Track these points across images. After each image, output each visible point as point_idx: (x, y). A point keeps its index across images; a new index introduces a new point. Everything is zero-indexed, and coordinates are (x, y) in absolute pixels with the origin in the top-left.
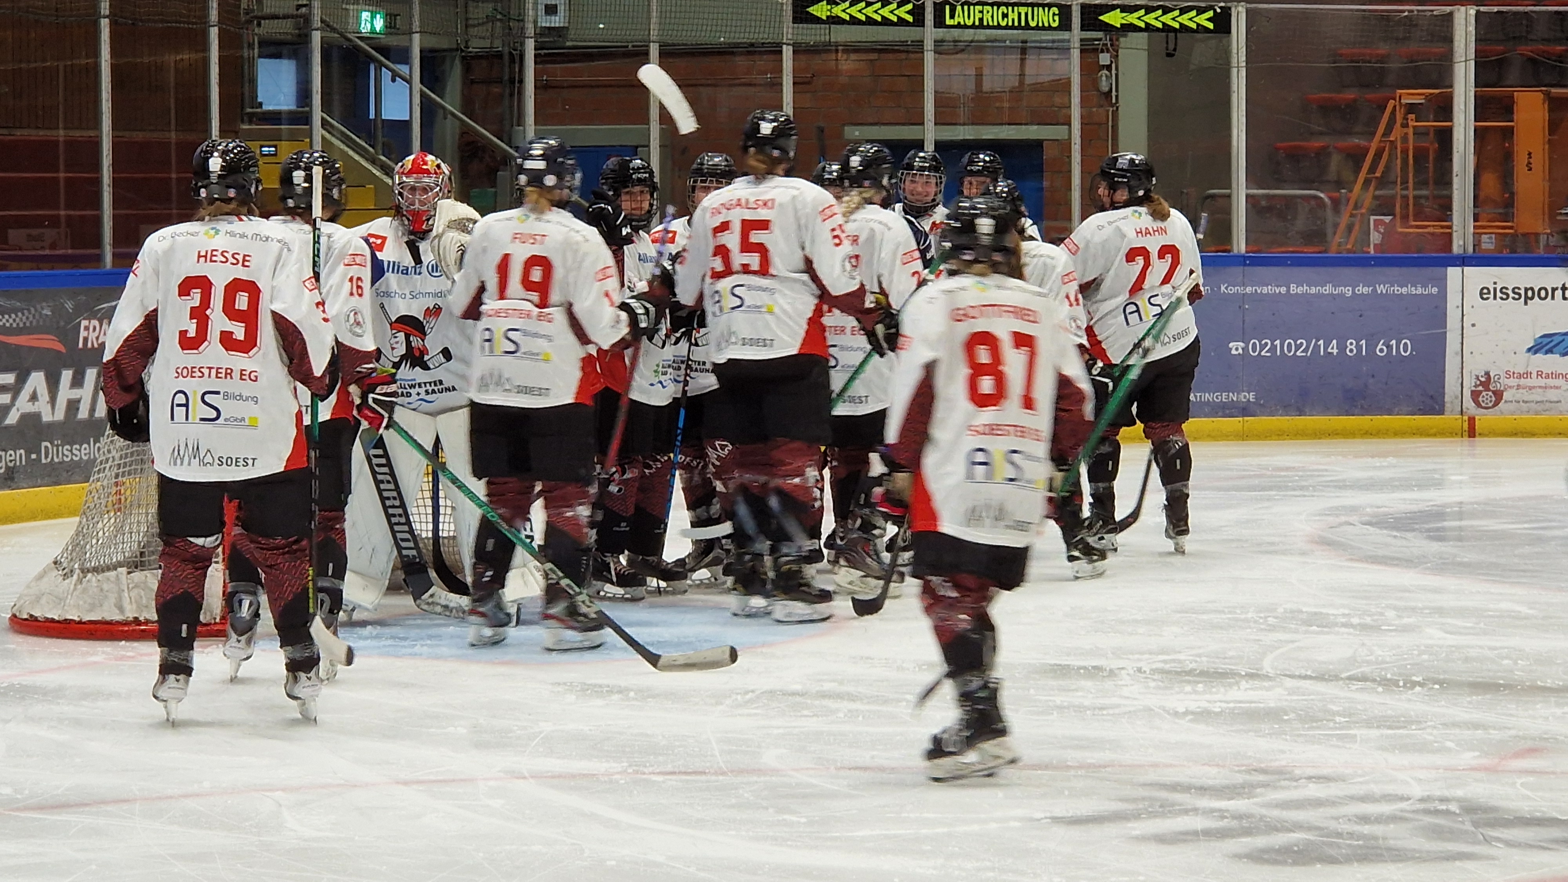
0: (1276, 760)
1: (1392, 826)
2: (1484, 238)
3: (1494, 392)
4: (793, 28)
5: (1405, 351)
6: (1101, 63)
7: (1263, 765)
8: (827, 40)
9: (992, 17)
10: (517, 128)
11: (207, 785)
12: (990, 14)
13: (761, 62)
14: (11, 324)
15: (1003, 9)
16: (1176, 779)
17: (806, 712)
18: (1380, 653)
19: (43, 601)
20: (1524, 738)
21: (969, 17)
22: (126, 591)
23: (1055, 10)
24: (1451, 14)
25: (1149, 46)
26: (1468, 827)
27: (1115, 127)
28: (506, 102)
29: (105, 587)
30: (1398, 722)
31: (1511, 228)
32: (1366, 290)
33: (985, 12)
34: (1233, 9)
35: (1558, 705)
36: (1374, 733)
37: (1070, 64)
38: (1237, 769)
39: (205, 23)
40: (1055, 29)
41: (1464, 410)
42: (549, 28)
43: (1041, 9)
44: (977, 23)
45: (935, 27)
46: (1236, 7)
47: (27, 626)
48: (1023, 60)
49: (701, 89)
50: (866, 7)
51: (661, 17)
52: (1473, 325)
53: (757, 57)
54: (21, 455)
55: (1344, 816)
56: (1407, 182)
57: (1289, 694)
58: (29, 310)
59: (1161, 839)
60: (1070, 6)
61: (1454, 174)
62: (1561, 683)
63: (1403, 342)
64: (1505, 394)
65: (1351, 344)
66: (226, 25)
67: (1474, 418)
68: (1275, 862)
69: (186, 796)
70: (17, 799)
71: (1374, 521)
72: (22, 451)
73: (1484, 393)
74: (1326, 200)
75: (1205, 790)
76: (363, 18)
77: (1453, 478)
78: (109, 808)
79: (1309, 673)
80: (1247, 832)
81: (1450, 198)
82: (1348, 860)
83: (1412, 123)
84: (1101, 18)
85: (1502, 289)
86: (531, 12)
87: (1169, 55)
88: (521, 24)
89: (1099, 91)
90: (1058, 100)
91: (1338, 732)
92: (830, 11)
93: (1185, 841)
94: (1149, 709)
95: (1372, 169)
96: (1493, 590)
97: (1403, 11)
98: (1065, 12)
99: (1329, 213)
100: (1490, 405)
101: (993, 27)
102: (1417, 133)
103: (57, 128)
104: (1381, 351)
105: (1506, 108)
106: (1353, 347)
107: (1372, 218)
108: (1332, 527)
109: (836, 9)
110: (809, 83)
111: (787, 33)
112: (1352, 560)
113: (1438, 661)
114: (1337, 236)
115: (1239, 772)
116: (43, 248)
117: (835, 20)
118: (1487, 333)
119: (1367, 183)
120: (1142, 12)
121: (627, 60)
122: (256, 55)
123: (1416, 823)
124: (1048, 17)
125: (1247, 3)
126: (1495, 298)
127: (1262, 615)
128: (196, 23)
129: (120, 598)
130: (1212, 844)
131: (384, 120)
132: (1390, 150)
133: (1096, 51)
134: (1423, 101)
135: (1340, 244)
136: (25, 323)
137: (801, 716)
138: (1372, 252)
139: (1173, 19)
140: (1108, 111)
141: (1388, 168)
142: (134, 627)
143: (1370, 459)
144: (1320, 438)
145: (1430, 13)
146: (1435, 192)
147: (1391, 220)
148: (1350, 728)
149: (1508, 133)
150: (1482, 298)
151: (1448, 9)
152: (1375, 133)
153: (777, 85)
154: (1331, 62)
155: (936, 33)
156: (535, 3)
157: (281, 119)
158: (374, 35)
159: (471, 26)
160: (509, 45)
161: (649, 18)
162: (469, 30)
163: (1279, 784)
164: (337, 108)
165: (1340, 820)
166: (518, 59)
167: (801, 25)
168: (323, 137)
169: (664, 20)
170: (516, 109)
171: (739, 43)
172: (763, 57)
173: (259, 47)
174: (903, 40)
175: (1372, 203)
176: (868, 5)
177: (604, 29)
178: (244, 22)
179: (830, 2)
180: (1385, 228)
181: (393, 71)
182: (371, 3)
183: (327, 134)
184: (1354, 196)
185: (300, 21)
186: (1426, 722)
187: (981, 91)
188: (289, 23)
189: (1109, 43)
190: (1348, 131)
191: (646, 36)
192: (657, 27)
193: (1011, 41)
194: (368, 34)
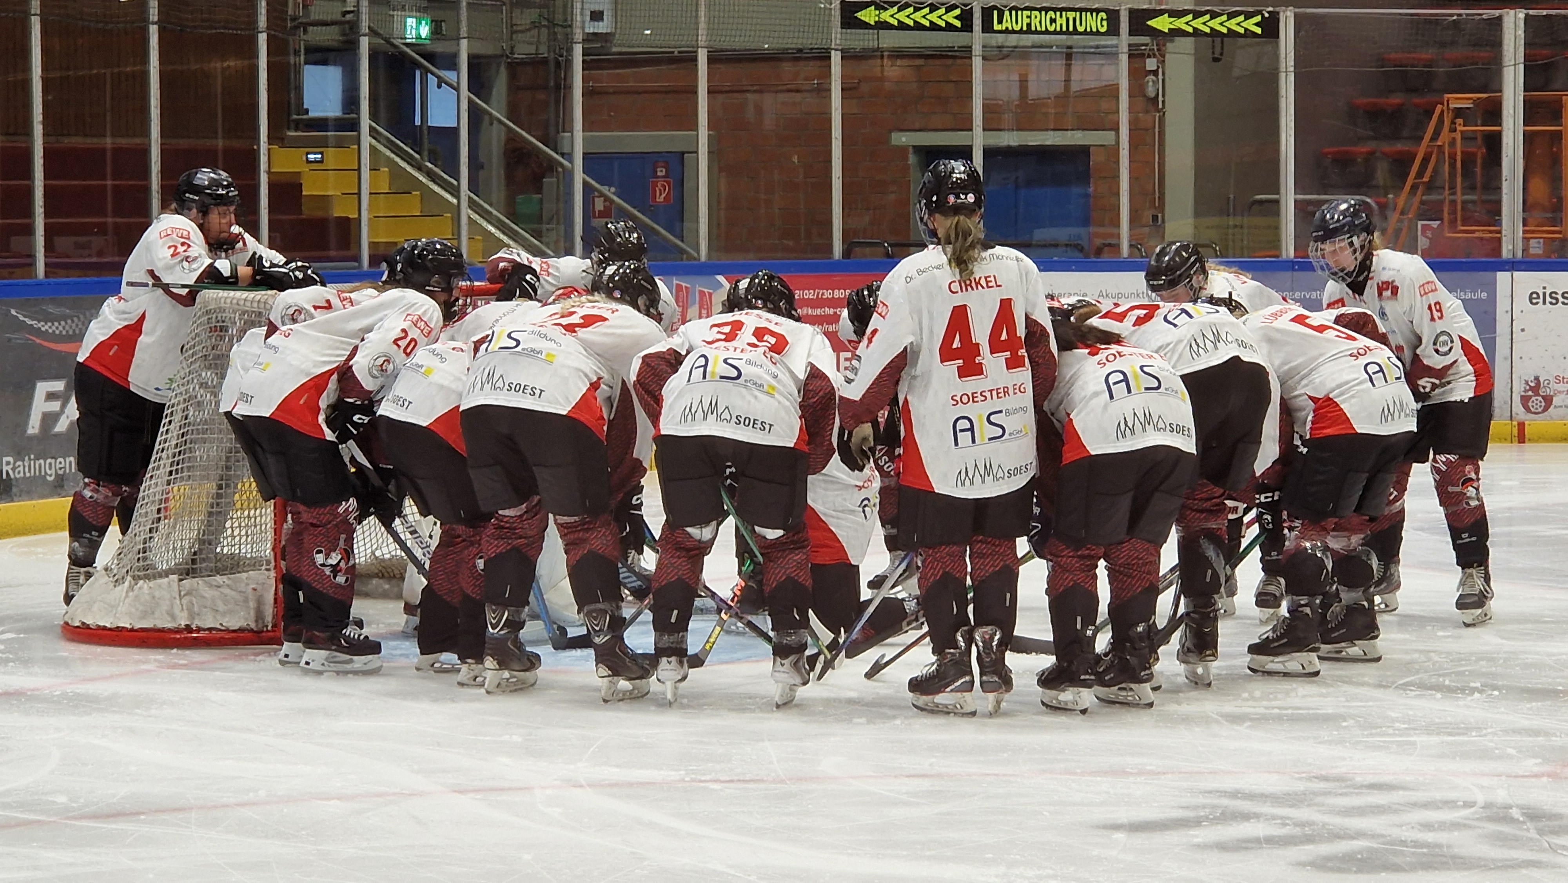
0: (1336, 767)
1: (1456, 833)
2: (1532, 242)
3: (1543, 397)
4: (841, 33)
6: (1148, 68)
7: (1323, 773)
8: (876, 46)
9: (1040, 22)
10: (562, 134)
11: (262, 793)
12: (1038, 19)
13: (811, 68)
14: (61, 332)
15: (1051, 14)
16: (1237, 786)
18: (1437, 659)
19: (95, 607)
21: (1017, 23)
22: (178, 598)
23: (1103, 15)
24: (1500, 18)
25: (1196, 51)
26: (1533, 834)
27: (1161, 133)
28: (552, 108)
29: (157, 594)
30: (1458, 728)
31: (1560, 232)
33: (1033, 17)
34: (1281, 14)
36: (1435, 739)
37: (1118, 71)
38: (1297, 776)
39: (254, 29)
40: (1103, 34)
41: (1514, 415)
42: (595, 34)
43: (1089, 14)
44: (1025, 28)
45: (983, 32)
46: (1284, 12)
47: (79, 634)
48: (1068, 66)
49: (749, 95)
50: (914, 12)
51: (709, 23)
52: (1523, 330)
53: (802, 63)
54: (70, 463)
55: (1408, 824)
56: (1455, 188)
57: (1347, 701)
58: (78, 317)
59: (1222, 847)
60: (1118, 11)
61: (1504, 179)
64: (1554, 399)
66: (275, 31)
67: (1524, 424)
68: (1340, 870)
69: (242, 805)
70: (72, 807)
72: (72, 459)
73: (1533, 398)
74: (1373, 204)
75: (1267, 796)
76: (408, 24)
77: (1504, 483)
78: (166, 817)
80: (1309, 839)
81: (1499, 202)
82: (1413, 868)
83: (1460, 128)
84: (1149, 23)
85: (1551, 293)
86: (579, 18)
87: (1216, 60)
88: (569, 30)
89: (1145, 96)
90: (1104, 105)
91: (1398, 739)
92: (878, 16)
93: (1247, 848)
94: (1206, 716)
95: (1420, 174)
96: (1548, 596)
97: (1452, 15)
98: (1113, 17)
100: (1540, 410)
101: (1041, 33)
102: (1465, 137)
103: (105, 136)
105: (1555, 113)
107: (1420, 223)
109: (884, 14)
110: (856, 88)
111: (836, 38)
113: (1496, 667)
115: (1300, 779)
116: (90, 256)
117: (883, 25)
118: (1536, 338)
119: (1414, 187)
120: (1190, 17)
121: (674, 66)
122: (302, 62)
123: (1480, 831)
124: (1096, 23)
125: (1295, 7)
126: (1544, 303)
128: (245, 29)
129: (172, 605)
130: (1275, 852)
131: (430, 127)
132: (1438, 155)
133: (1143, 56)
134: (1471, 106)
136: (74, 331)
137: (859, 723)
139: (1221, 24)
140: (1154, 117)
141: (1435, 171)
142: (185, 635)
145: (1479, 17)
146: (1483, 197)
147: (1439, 225)
148: (1409, 735)
149: (1557, 137)
150: (1532, 303)
151: (1497, 13)
152: (1422, 138)
153: (824, 91)
154: (1377, 67)
155: (984, 38)
156: (582, 9)
157: (327, 126)
158: (420, 41)
159: (516, 32)
160: (554, 51)
161: (697, 24)
162: (514, 36)
163: (1340, 791)
164: (383, 114)
165: (1404, 828)
166: (564, 65)
167: (849, 31)
168: (370, 145)
169: (711, 26)
170: (561, 116)
171: (787, 49)
172: (811, 63)
173: (306, 54)
174: (950, 45)
175: (1419, 208)
176: (917, 10)
177: (651, 34)
178: (291, 28)
179: (879, 7)
180: (1432, 234)
181: (438, 77)
182: (419, 10)
183: (374, 142)
184: (1401, 202)
185: (347, 26)
186: (1486, 729)
187: (1027, 97)
188: (335, 29)
189: (1155, 48)
190: (1395, 136)
191: (694, 43)
192: (705, 33)
193: (1057, 47)
194: (414, 40)
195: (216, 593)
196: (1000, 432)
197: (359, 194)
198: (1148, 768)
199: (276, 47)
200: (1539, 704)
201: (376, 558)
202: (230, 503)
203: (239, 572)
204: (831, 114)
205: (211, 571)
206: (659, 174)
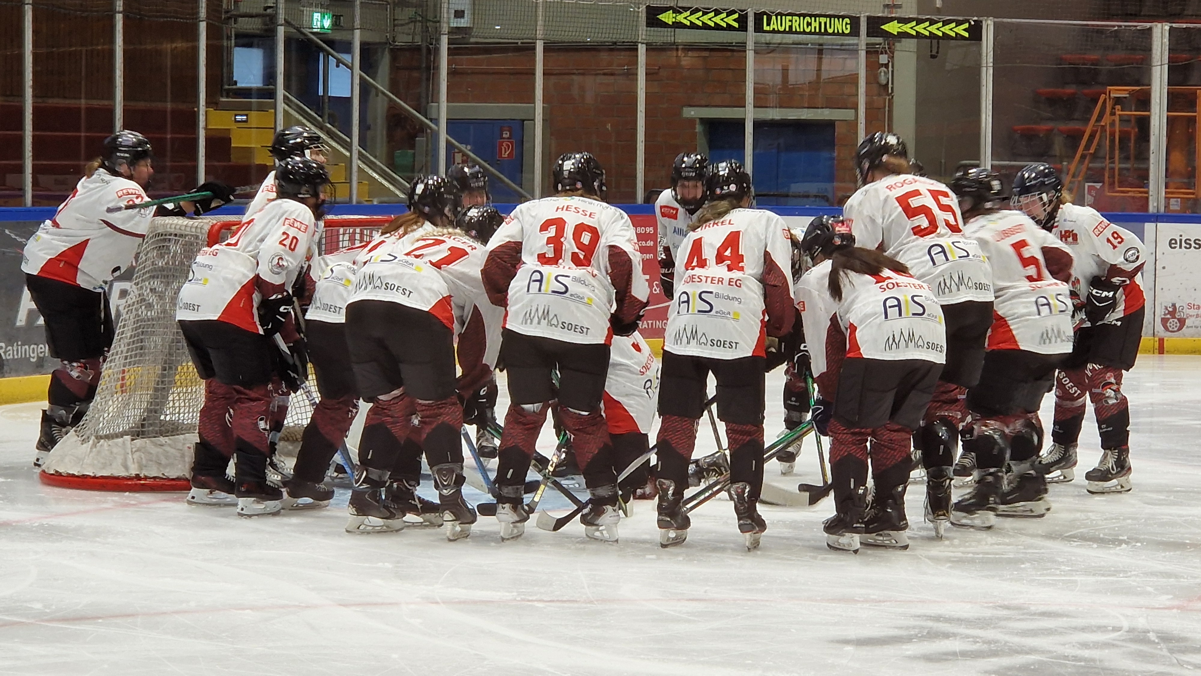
0: (1016, 599)
1: (1107, 651)
2: (1172, 201)
3: (1179, 320)
4: (647, 31)
6: (881, 62)
7: (1006, 603)
8: (673, 41)
9: (799, 25)
10: (431, 104)
11: (193, 604)
12: (798, 22)
13: (622, 57)
15: (808, 19)
16: (939, 612)
18: (1094, 517)
19: (67, 460)
21: (781, 25)
22: (130, 453)
23: (847, 20)
24: (1150, 29)
25: (918, 49)
26: (1165, 652)
27: (890, 111)
28: (424, 84)
29: (115, 450)
30: (1109, 571)
31: (1193, 194)
33: (794, 21)
34: (984, 22)
36: (1091, 579)
37: (858, 63)
38: (986, 605)
39: (197, 18)
40: (847, 35)
41: (1156, 333)
42: (458, 28)
43: (836, 19)
44: (787, 29)
45: (755, 32)
46: (986, 20)
47: (54, 480)
48: (820, 59)
49: (574, 77)
50: (703, 16)
51: (545, 21)
52: (1164, 268)
53: (616, 53)
55: (1070, 643)
56: (1114, 158)
57: (1025, 548)
59: (929, 658)
60: (859, 18)
61: (1151, 152)
66: (213, 20)
67: (1163, 339)
69: (177, 612)
70: (46, 612)
73: (1171, 320)
75: (962, 620)
76: (315, 17)
77: (1148, 385)
78: (118, 621)
80: (994, 654)
81: (1147, 170)
83: (1118, 113)
84: (883, 27)
85: (1186, 240)
86: (445, 16)
87: (933, 57)
88: (438, 24)
89: (878, 83)
90: (847, 90)
91: (1063, 578)
92: (675, 18)
93: (946, 660)
94: (917, 559)
95: (1087, 147)
97: (1114, 26)
98: (855, 22)
100: (1176, 329)
101: (800, 33)
102: (1124, 120)
103: (80, 98)
105: (1191, 102)
107: (1087, 185)
109: (679, 16)
110: (657, 73)
111: (642, 34)
113: (1139, 524)
115: (988, 607)
117: (678, 25)
118: (1174, 274)
119: (1083, 157)
120: (914, 23)
121: (517, 54)
122: (233, 44)
123: (1125, 649)
124: (842, 26)
125: (995, 17)
126: (1181, 247)
128: (189, 19)
129: (125, 459)
130: (968, 662)
131: (330, 97)
132: (1101, 133)
133: (877, 53)
134: (1128, 95)
139: (938, 29)
140: (885, 99)
141: (1099, 145)
142: (135, 482)
145: (1134, 28)
146: (1135, 166)
147: (1101, 187)
148: (1072, 575)
149: (1192, 121)
150: (1171, 247)
151: (1148, 25)
152: (1089, 120)
153: (632, 75)
154: (1057, 64)
155: (756, 36)
156: (448, 8)
157: (252, 94)
158: (323, 31)
159: (398, 25)
160: (427, 40)
161: (536, 21)
162: (396, 29)
163: (1018, 617)
164: (294, 86)
165: (1067, 646)
166: (433, 52)
167: (652, 28)
168: (284, 110)
169: (547, 23)
170: (431, 90)
171: (605, 42)
172: (623, 53)
173: (235, 39)
174: (730, 41)
175: (1086, 173)
176: (705, 14)
177: (501, 29)
178: (225, 19)
179: (675, 11)
180: (1097, 192)
181: (337, 59)
182: (322, 7)
183: (287, 107)
184: (1073, 168)
185: (268, 19)
186: (1131, 572)
187: (788, 82)
188: (259, 21)
189: (887, 47)
190: (1069, 118)
191: (533, 35)
192: (542, 28)
193: (812, 44)
194: (319, 30)
195: (159, 450)
196: (708, 308)
198: (872, 597)
199: (213, 33)
200: (1172, 553)
202: (172, 381)
203: (178, 435)
204: (637, 93)
205: (157, 433)
206: (504, 136)
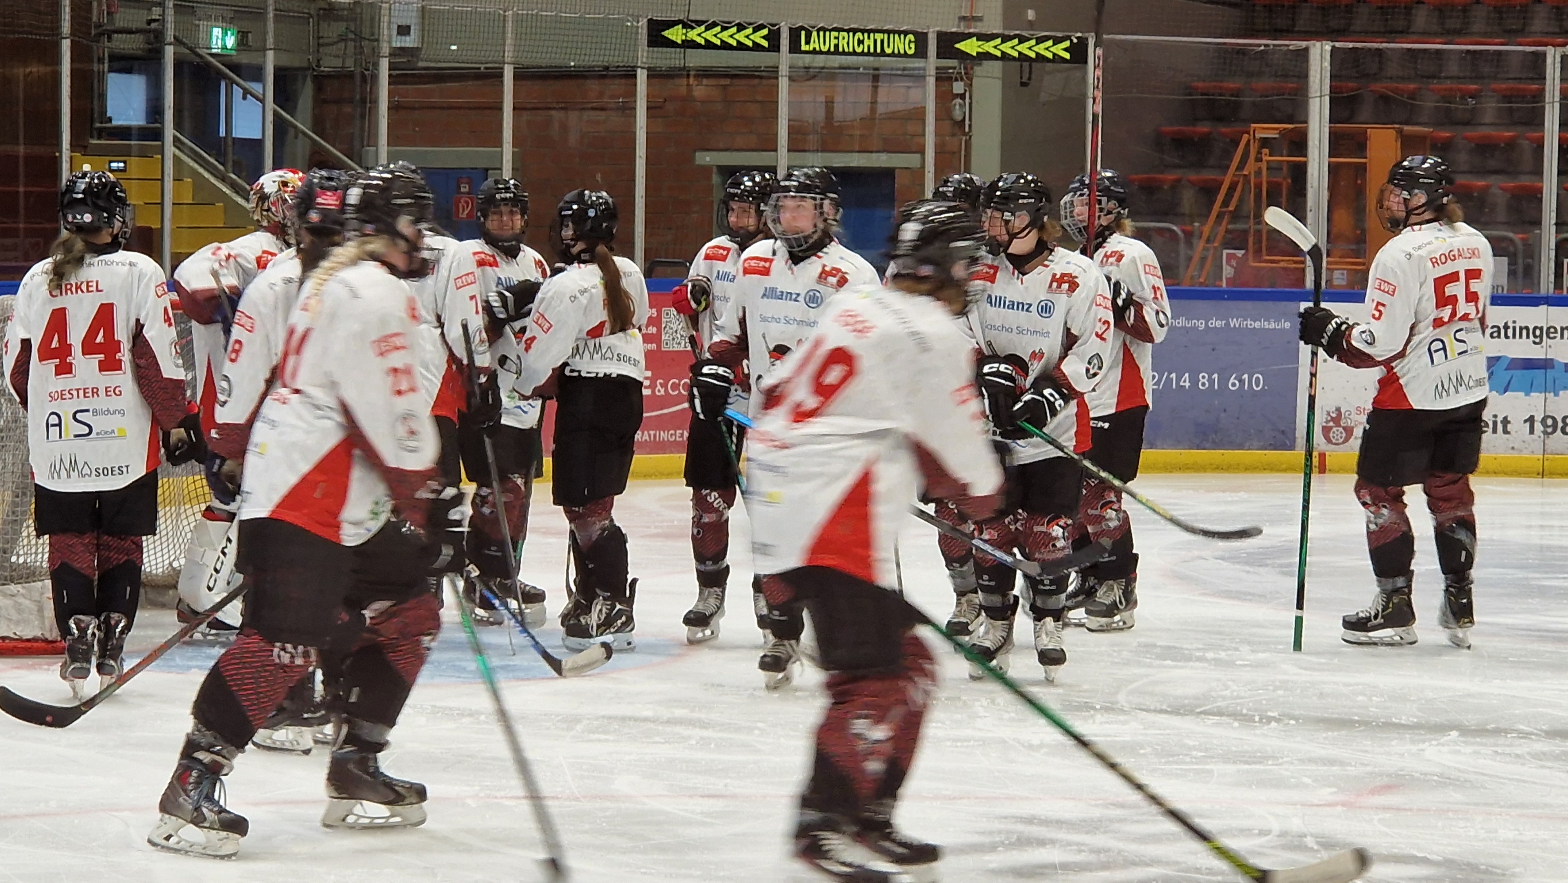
2: (1337, 274)
3: (1345, 428)
4: (648, 52)
5: (1257, 386)
6: (955, 92)
7: (1120, 800)
8: (682, 65)
9: (848, 43)
10: (368, 148)
11: (53, 804)
12: (846, 40)
13: (617, 86)
15: (859, 35)
16: (1033, 812)
17: (657, 739)
18: (1235, 688)
20: (1381, 775)
21: (824, 43)
23: (911, 37)
24: (1307, 49)
25: (1003, 75)
27: (968, 156)
28: (358, 122)
30: (1255, 757)
32: (1219, 324)
33: (841, 38)
34: (1090, 40)
35: (1413, 742)
36: (1231, 768)
37: (925, 94)
38: (1093, 802)
39: (58, 35)
40: (911, 56)
41: (1315, 446)
42: (402, 49)
43: (896, 36)
44: (832, 49)
45: (790, 53)
46: (1093, 37)
48: (875, 88)
49: (553, 112)
50: (722, 31)
51: (516, 39)
53: (607, 81)
57: (1145, 729)
59: (1017, 872)
60: (926, 34)
61: (1308, 209)
62: (1415, 720)
63: (1255, 376)
65: (1203, 377)
66: (79, 37)
67: (1324, 454)
69: (33, 815)
71: (1227, 555)
73: (1334, 429)
74: (1180, 232)
75: (1062, 823)
76: (214, 34)
79: (1164, 707)
80: (1104, 866)
83: (1266, 158)
84: (957, 46)
86: (385, 33)
87: (1023, 84)
88: (376, 43)
89: (952, 119)
90: (911, 128)
91: (1195, 767)
92: (685, 34)
93: (1042, 874)
94: (1003, 742)
95: (1226, 203)
97: (1260, 45)
98: (921, 39)
99: (1182, 246)
100: (1341, 441)
101: (849, 54)
102: (1271, 168)
104: (1234, 385)
105: (1360, 145)
106: (1205, 381)
107: (1225, 252)
108: (1185, 561)
109: (691, 33)
110: (660, 107)
111: (642, 56)
112: (1205, 594)
113: (1293, 696)
114: (1189, 270)
115: (1096, 806)
117: (689, 44)
119: (1220, 216)
120: (999, 41)
121: (480, 83)
122: (106, 69)
123: (1274, 859)
124: (904, 45)
125: (1104, 33)
127: (1116, 649)
128: (48, 35)
130: (1070, 877)
131: (234, 138)
132: (1244, 185)
133: (950, 79)
134: (1277, 136)
135: (1192, 278)
137: (654, 743)
138: (1224, 285)
139: (1030, 48)
140: (961, 140)
141: (1241, 200)
143: (1221, 494)
144: (1171, 472)
145: (1286, 48)
147: (1243, 255)
148: (1206, 763)
149: (1362, 169)
151: (1304, 44)
152: (1228, 167)
153: (629, 109)
154: (1186, 95)
155: (791, 59)
156: (390, 22)
157: (131, 135)
158: (225, 52)
159: (322, 45)
160: (361, 65)
161: (504, 40)
162: (321, 50)
163: (1135, 818)
164: (187, 124)
165: (1199, 855)
166: (370, 79)
167: (656, 49)
168: (174, 155)
169: (518, 42)
170: (367, 129)
171: (593, 67)
172: (617, 81)
173: (110, 61)
174: (756, 65)
175: (1224, 237)
176: (724, 29)
177: (458, 50)
178: (95, 35)
179: (686, 26)
180: (1237, 263)
181: (244, 89)
182: (224, 19)
183: (177, 152)
184: (1207, 230)
185: (152, 36)
186: (1282, 758)
187: (833, 118)
188: (140, 38)
189: (963, 72)
190: (1200, 165)
191: (500, 58)
192: (512, 48)
193: (865, 68)
194: (219, 51)
195: (8, 602)
196: (87, 430)
197: (162, 204)
198: (944, 792)
199: (79, 54)
200: (1336, 733)
201: (174, 569)
202: (26, 511)
203: (34, 581)
204: (635, 133)
205: (6, 580)
206: (462, 190)
